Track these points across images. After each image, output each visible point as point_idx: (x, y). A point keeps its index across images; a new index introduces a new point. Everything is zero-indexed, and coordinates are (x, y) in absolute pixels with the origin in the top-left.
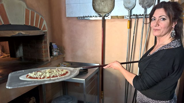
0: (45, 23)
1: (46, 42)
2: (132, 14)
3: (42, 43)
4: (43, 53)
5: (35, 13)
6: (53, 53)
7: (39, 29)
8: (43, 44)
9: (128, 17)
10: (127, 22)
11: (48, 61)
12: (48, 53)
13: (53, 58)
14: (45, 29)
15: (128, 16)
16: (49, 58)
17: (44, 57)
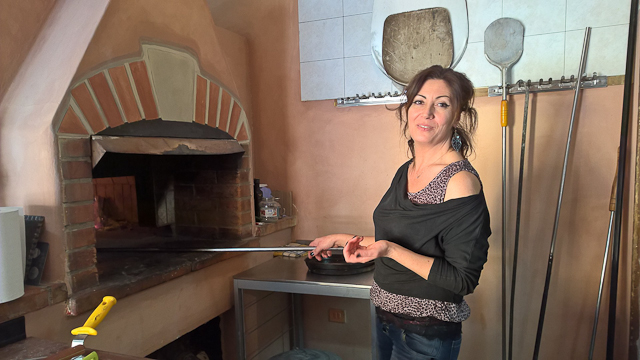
0: (243, 118)
1: (245, 177)
2: (515, 80)
3: (235, 178)
4: (237, 208)
5: (221, 89)
6: (264, 212)
7: (229, 137)
8: (239, 183)
9: (501, 91)
10: (500, 107)
11: (249, 234)
12: (250, 209)
13: (265, 227)
14: (245, 138)
15: (501, 88)
16: (253, 227)
17: (240, 222)
